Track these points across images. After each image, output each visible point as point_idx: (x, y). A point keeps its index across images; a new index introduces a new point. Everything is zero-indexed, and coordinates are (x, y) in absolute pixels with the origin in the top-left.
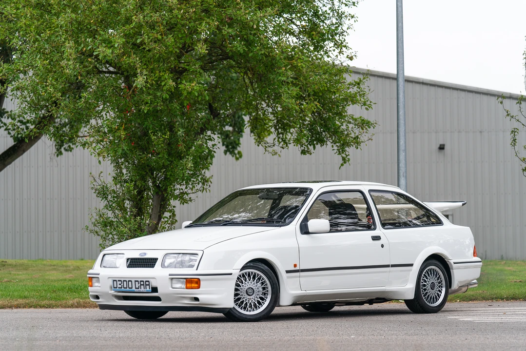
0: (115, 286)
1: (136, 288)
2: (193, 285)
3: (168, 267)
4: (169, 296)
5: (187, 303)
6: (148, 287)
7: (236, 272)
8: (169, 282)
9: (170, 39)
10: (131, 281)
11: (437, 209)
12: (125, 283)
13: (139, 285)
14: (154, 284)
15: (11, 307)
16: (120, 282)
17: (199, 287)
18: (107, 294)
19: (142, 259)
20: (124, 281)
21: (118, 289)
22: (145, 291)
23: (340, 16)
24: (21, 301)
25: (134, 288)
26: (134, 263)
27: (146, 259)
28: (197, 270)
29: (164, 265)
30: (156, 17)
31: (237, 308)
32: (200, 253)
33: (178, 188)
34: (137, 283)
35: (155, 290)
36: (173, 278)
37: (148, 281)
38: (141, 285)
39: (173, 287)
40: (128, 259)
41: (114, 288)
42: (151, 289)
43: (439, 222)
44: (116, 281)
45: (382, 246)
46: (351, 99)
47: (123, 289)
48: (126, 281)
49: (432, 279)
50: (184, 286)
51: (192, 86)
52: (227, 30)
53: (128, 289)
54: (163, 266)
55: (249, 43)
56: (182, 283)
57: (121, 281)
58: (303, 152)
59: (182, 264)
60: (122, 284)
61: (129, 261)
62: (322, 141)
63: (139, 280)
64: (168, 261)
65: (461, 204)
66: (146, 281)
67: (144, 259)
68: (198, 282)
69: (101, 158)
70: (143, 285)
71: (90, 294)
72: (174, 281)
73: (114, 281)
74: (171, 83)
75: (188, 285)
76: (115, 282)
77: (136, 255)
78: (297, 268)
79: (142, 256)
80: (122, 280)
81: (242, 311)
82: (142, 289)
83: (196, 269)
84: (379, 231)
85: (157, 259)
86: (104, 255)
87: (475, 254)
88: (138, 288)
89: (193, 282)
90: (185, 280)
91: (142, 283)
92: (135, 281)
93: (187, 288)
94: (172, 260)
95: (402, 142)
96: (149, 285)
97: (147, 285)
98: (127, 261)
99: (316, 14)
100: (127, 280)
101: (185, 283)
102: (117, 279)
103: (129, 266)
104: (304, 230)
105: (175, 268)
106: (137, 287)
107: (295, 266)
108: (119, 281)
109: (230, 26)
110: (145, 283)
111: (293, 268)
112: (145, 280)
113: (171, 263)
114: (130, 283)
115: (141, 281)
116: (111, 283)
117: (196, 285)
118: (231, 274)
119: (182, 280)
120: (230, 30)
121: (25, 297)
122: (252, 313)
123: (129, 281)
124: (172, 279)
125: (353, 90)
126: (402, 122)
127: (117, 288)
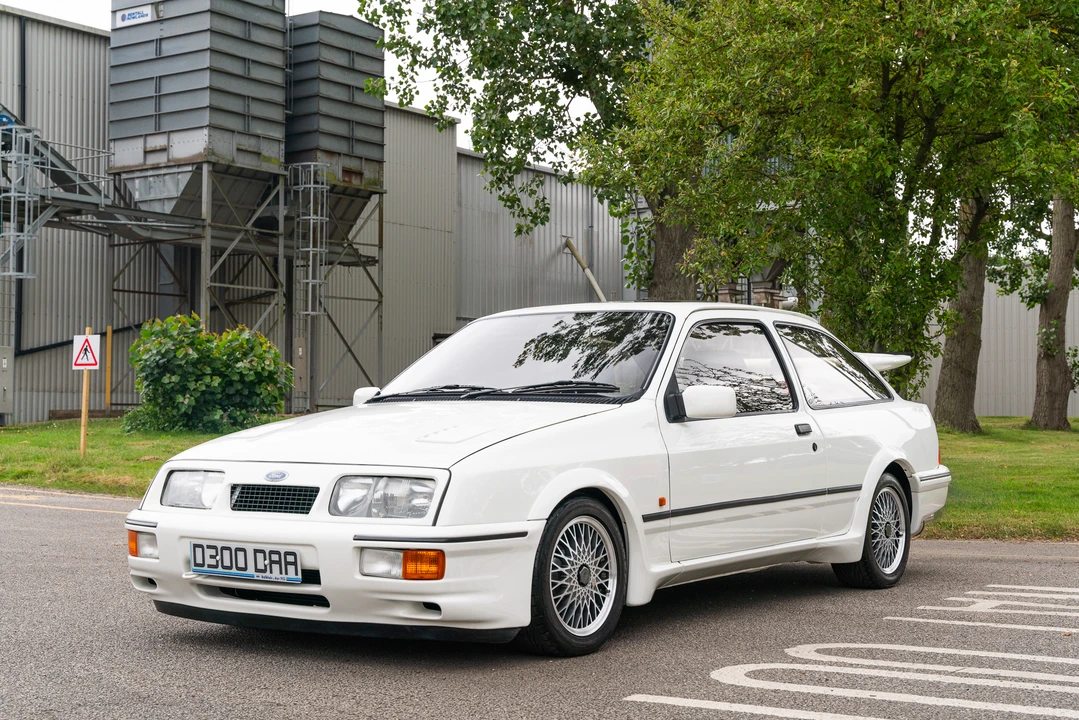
0: (199, 561)
1: (257, 570)
2: (424, 568)
3: (346, 513)
4: (355, 597)
6: (291, 569)
7: (537, 528)
8: (352, 558)
10: (244, 550)
12: (226, 554)
13: (267, 562)
14: (309, 561)
16: (213, 552)
17: (440, 575)
18: (178, 579)
19: (274, 488)
20: (223, 548)
21: (206, 568)
25: (251, 570)
26: (250, 498)
27: (284, 488)
28: (434, 524)
29: (336, 507)
34: (260, 556)
35: (311, 576)
36: (365, 547)
37: (294, 554)
38: (272, 562)
39: (366, 571)
40: (234, 488)
41: (196, 565)
42: (300, 576)
44: (201, 546)
45: (815, 447)
47: (220, 569)
48: (229, 549)
50: (398, 570)
53: (234, 570)
54: (333, 509)
56: (392, 561)
57: (215, 547)
59: (387, 507)
60: (218, 558)
61: (237, 493)
63: (267, 548)
64: (347, 497)
66: (287, 553)
67: (279, 488)
68: (439, 558)
70: (279, 562)
71: (133, 572)
72: (367, 555)
73: (195, 546)
75: (411, 568)
76: (199, 550)
77: (257, 477)
78: (666, 508)
79: (273, 479)
80: (219, 545)
82: (276, 574)
83: (431, 523)
85: (316, 490)
86: (171, 472)
88: (264, 571)
89: (425, 561)
90: (401, 554)
91: (275, 557)
92: (256, 551)
93: (406, 576)
96: (295, 564)
97: (291, 563)
98: (232, 493)
100: (233, 546)
101: (401, 561)
102: (205, 543)
103: (236, 507)
105: (369, 515)
106: (261, 566)
107: (662, 502)
108: (209, 547)
110: (284, 558)
111: (656, 509)
112: (283, 549)
113: (355, 503)
114: (241, 555)
115: (271, 552)
116: (188, 551)
117: (434, 569)
118: (524, 534)
119: (392, 553)
123: (237, 550)
124: (362, 549)
127: (203, 565)
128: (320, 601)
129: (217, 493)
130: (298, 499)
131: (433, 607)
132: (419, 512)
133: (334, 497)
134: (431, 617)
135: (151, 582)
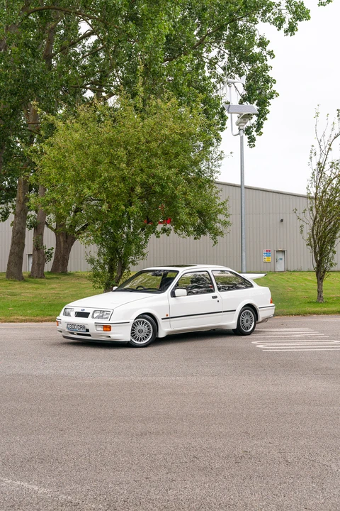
5: (104, 338)
7: (132, 321)
9: (122, 185)
11: (251, 278)
15: (42, 321)
17: (110, 330)
22: (83, 331)
23: (212, 171)
24: (48, 318)
26: (79, 315)
30: (114, 173)
31: (133, 340)
32: (112, 311)
33: (131, 258)
35: (87, 330)
36: (97, 325)
43: (252, 286)
46: (220, 211)
49: (246, 317)
51: (133, 208)
52: (151, 181)
55: (163, 187)
58: (195, 239)
62: (205, 234)
65: (264, 275)
68: (110, 327)
69: (87, 246)
74: (123, 207)
81: (136, 342)
82: (81, 330)
84: (217, 293)
87: (271, 302)
89: (107, 328)
94: (98, 314)
95: (243, 234)
99: (200, 171)
104: (173, 295)
109: (153, 178)
110: (83, 327)
120: (153, 181)
121: (50, 315)
122: (142, 343)
125: (221, 207)
126: (243, 224)
128: (89, 335)
129: (73, 314)
130: (85, 315)
131: (110, 337)
132: (107, 318)
133: (93, 314)
134: (108, 339)
135: (61, 332)
